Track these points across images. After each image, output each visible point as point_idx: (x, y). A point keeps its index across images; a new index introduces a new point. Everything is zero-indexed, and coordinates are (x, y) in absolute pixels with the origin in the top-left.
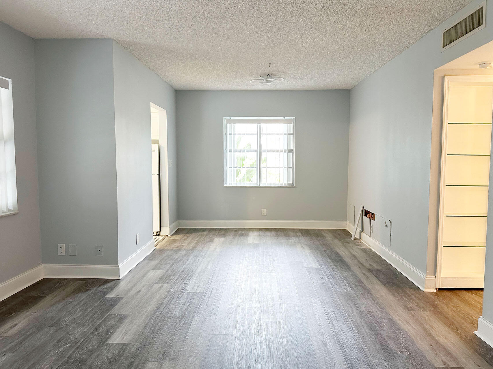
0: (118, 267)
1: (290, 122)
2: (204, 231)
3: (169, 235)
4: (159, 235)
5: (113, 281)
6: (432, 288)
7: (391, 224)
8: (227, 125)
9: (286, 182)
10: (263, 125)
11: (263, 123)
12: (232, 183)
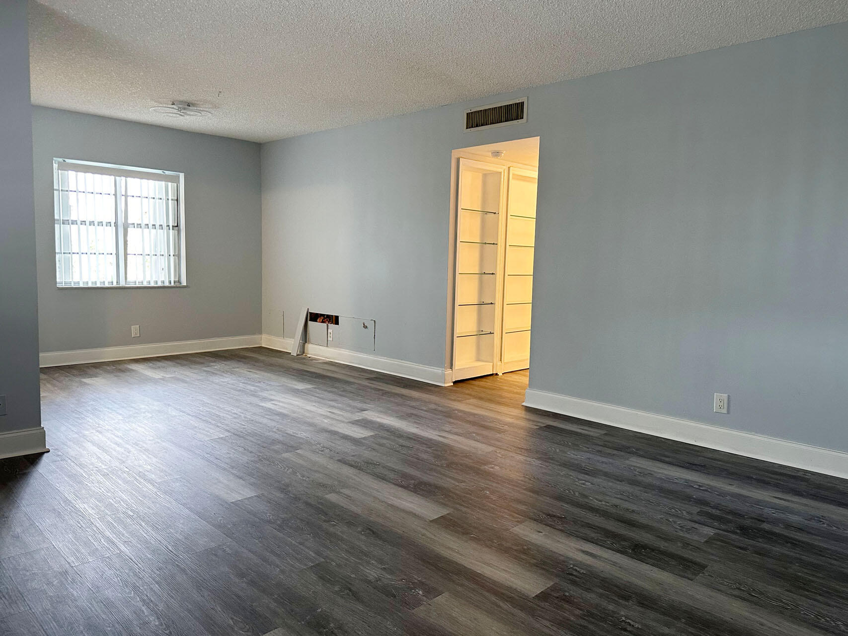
0: (42, 431)
1: (175, 180)
6: (449, 383)
7: (375, 324)
12: (64, 283)
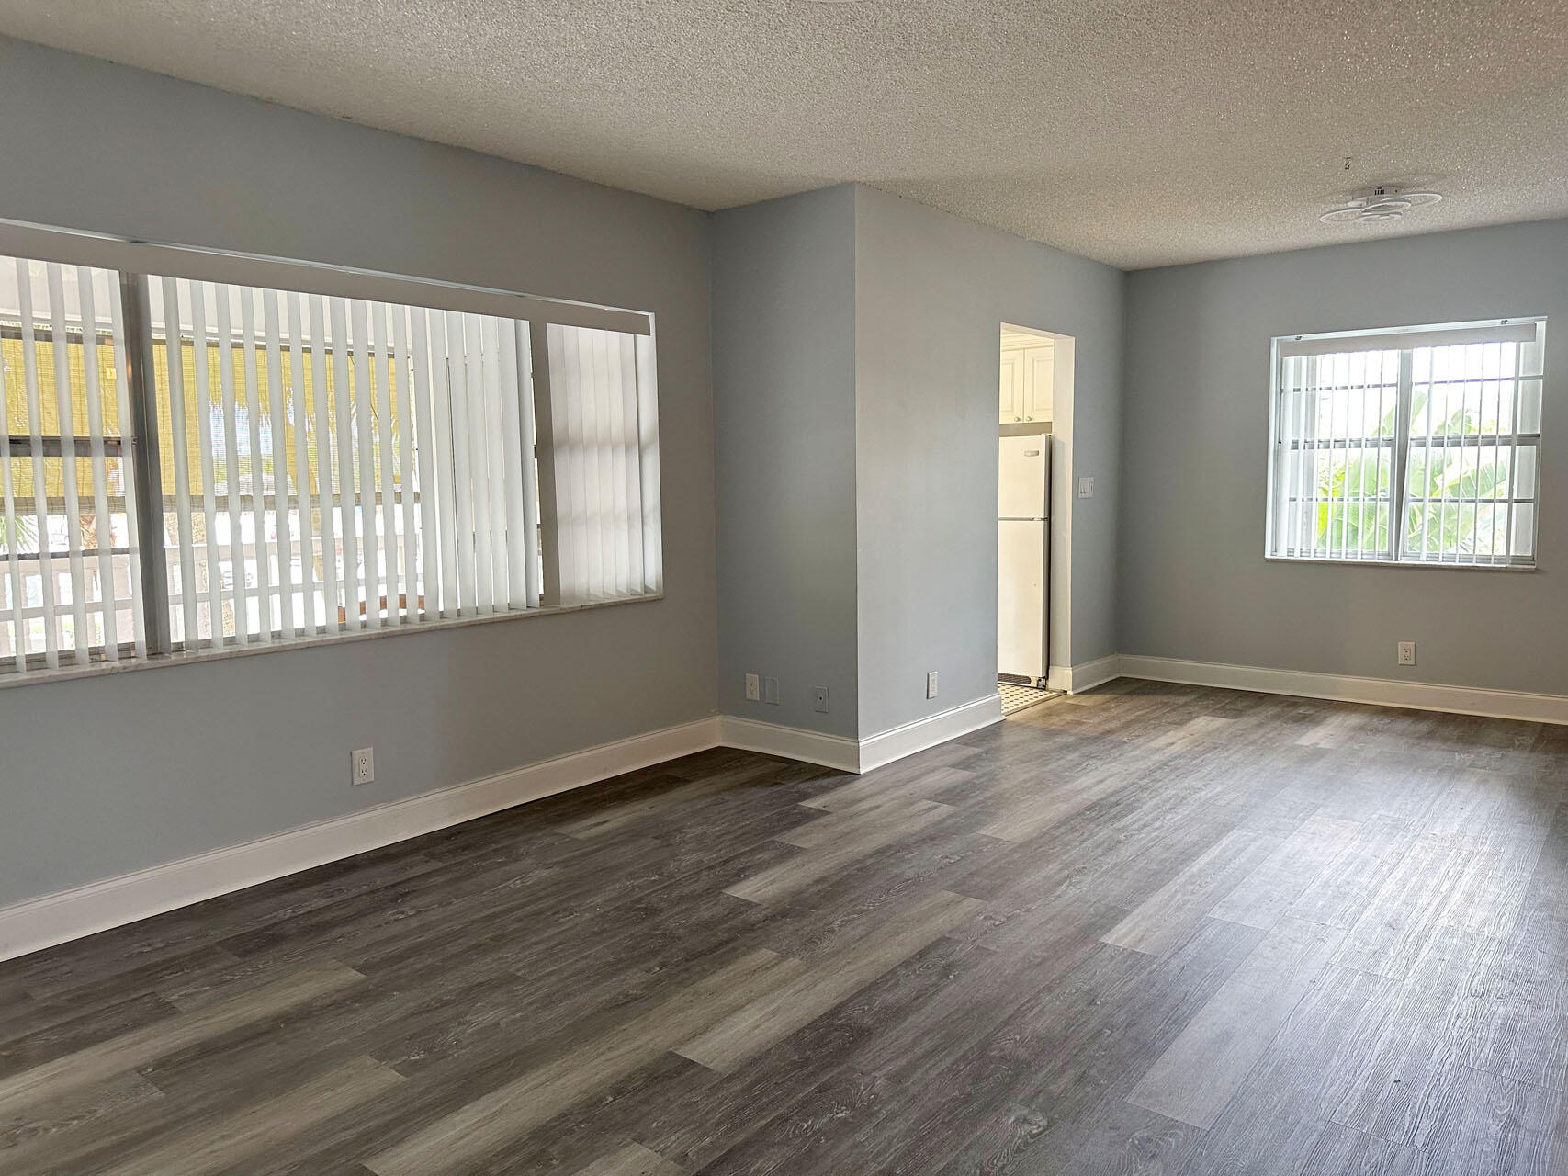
2: (1185, 694)
3: (1070, 692)
4: (1044, 688)
5: (837, 775)
8: (1282, 360)
9: (1501, 551)
10: (1420, 355)
11: (1417, 347)
